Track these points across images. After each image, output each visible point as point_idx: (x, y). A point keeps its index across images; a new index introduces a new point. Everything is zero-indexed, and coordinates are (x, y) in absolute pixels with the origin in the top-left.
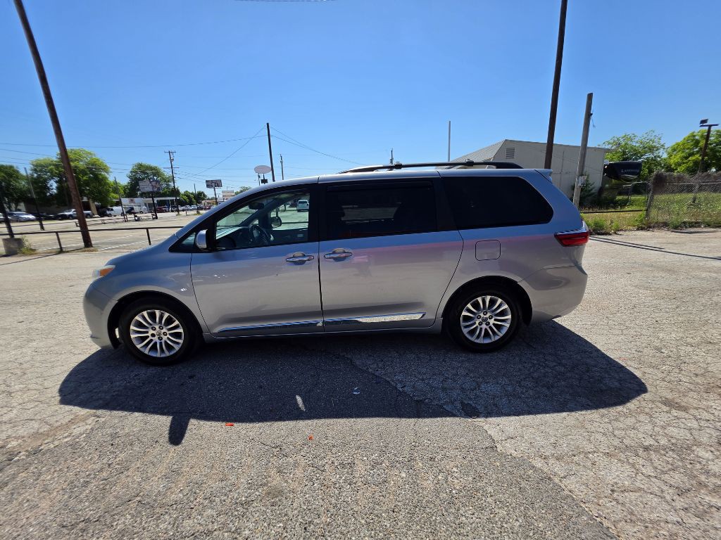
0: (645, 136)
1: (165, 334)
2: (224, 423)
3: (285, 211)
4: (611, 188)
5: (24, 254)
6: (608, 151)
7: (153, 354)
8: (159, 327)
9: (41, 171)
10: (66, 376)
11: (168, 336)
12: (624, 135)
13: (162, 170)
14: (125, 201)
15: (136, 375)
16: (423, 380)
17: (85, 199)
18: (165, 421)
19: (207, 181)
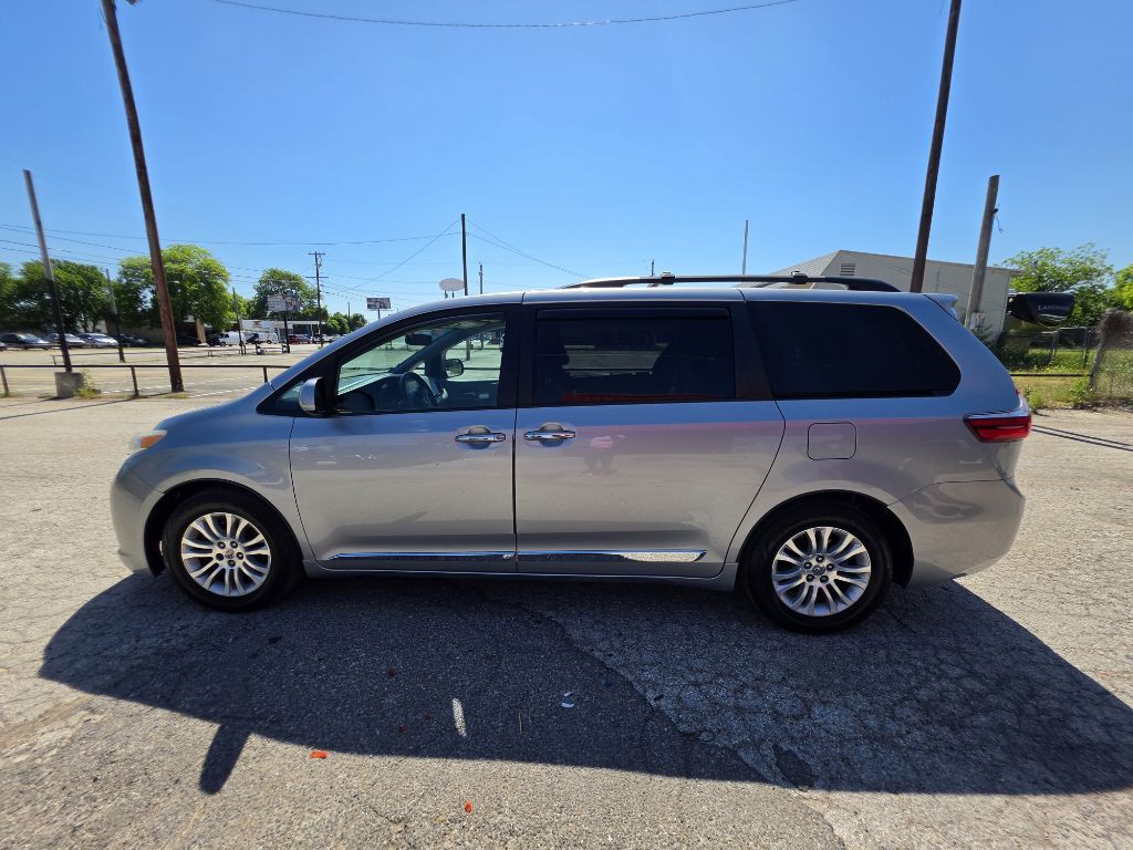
0: (1077, 252)
1: (240, 556)
2: (310, 751)
3: (481, 349)
4: (1020, 336)
5: (82, 397)
6: (1015, 274)
7: (216, 590)
8: (232, 543)
9: (133, 275)
10: (68, 618)
11: (245, 559)
12: (1040, 249)
13: (305, 280)
14: (248, 325)
15: (183, 628)
16: (697, 684)
17: (190, 319)
18: (203, 732)
19: (369, 300)
